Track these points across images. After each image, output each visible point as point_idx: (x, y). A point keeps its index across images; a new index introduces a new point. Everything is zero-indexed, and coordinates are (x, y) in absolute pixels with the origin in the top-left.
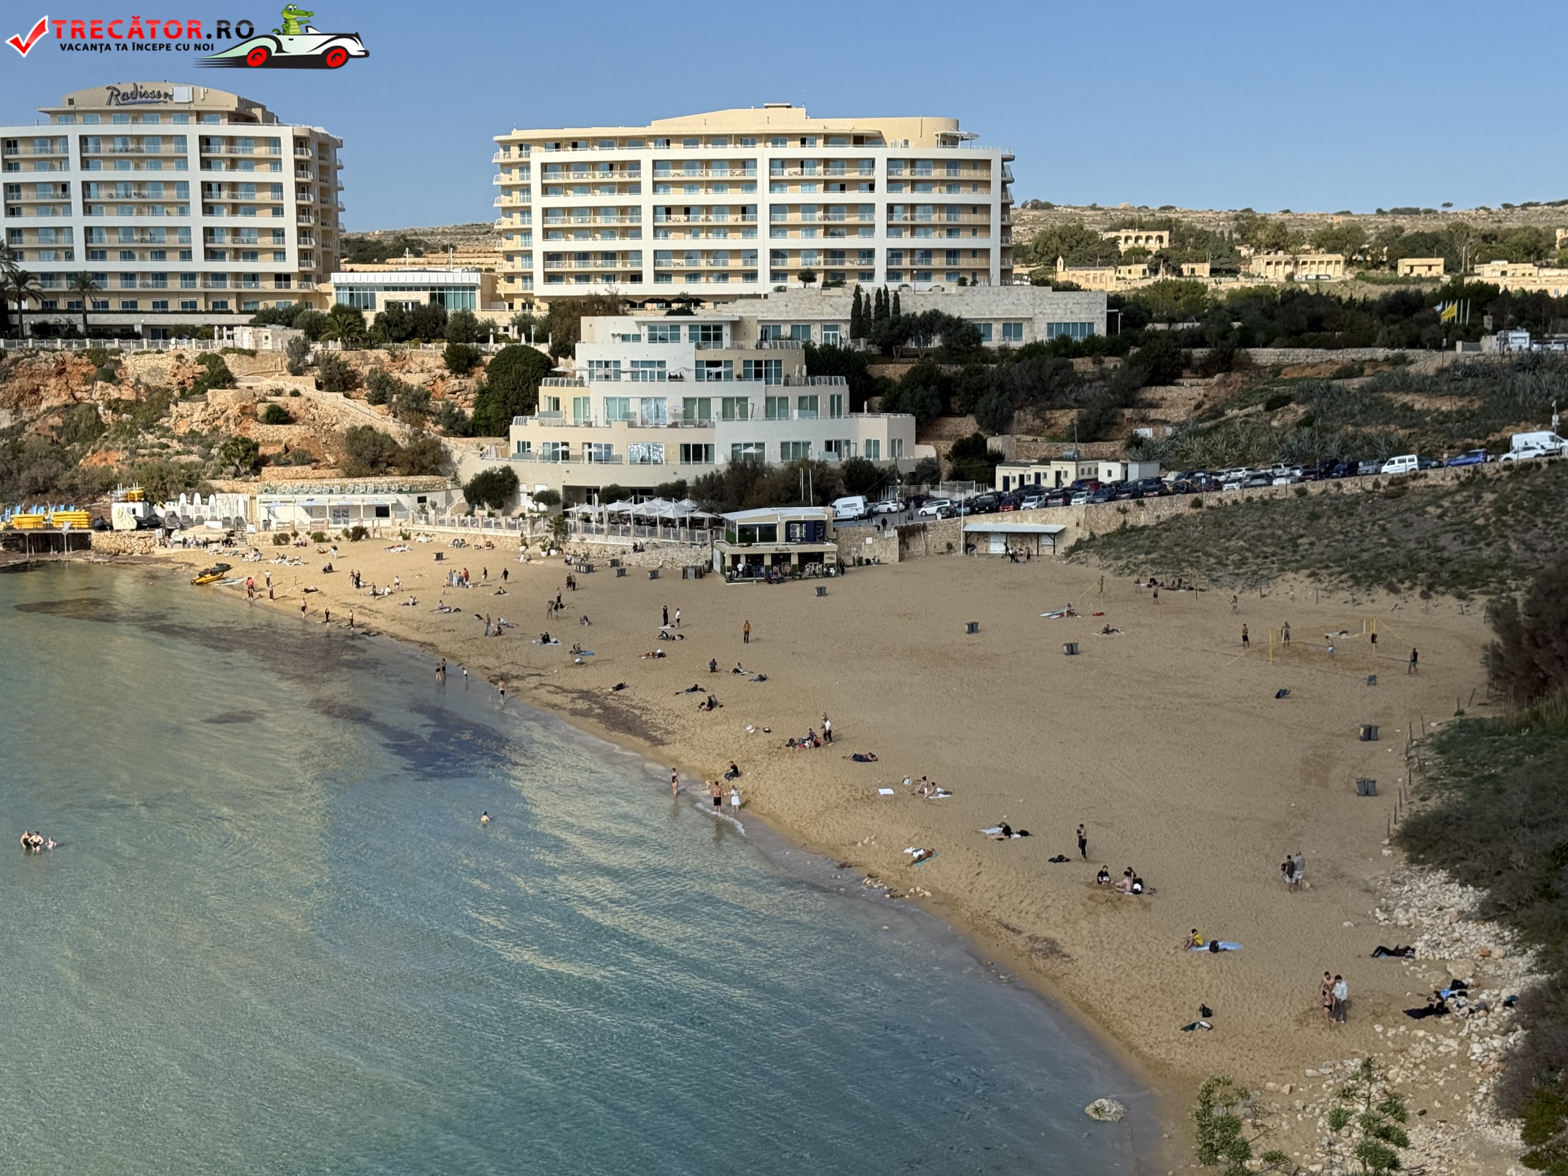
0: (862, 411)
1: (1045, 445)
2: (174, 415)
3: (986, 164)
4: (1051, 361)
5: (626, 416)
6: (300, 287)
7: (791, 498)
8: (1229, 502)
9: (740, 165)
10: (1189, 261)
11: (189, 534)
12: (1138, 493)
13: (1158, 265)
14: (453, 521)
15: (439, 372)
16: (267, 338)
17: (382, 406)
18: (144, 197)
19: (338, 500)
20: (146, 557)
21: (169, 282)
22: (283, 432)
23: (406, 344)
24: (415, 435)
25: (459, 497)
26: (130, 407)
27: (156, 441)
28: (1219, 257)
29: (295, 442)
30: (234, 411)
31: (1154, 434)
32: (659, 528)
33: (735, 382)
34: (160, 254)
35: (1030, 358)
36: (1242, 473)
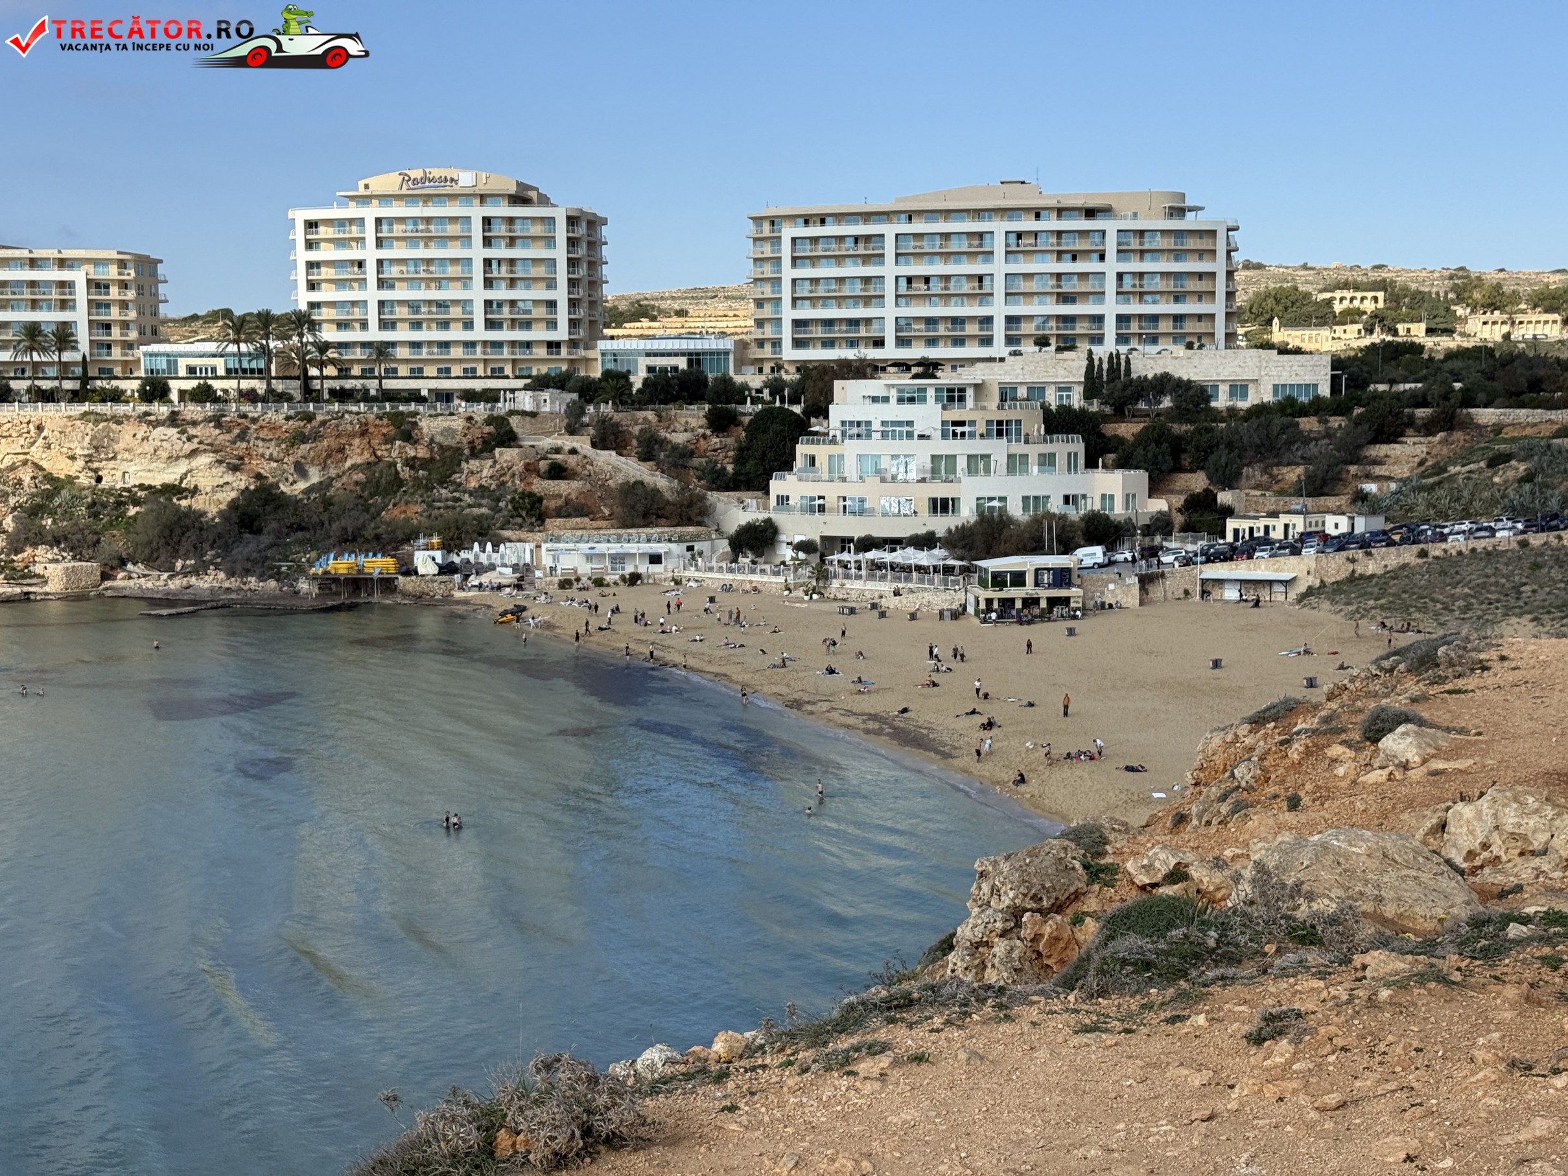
0: (1097, 467)
1: (1273, 499)
2: (466, 472)
3: (1212, 233)
4: (1278, 421)
5: (878, 471)
6: (569, 353)
7: (1035, 547)
8: (1454, 553)
9: (977, 237)
10: (1404, 321)
11: (485, 579)
12: (1365, 544)
13: (1373, 325)
14: (721, 568)
15: (701, 431)
16: (545, 401)
17: (650, 463)
18: (431, 273)
19: (615, 548)
20: (447, 599)
21: (452, 350)
22: (563, 487)
23: (671, 406)
24: (683, 489)
25: (724, 546)
26: (425, 464)
27: (450, 495)
28: (1435, 317)
29: (573, 496)
30: (519, 467)
31: (1379, 489)
32: (914, 574)
33: (978, 441)
34: (445, 325)
35: (1258, 417)
36: (1466, 526)
